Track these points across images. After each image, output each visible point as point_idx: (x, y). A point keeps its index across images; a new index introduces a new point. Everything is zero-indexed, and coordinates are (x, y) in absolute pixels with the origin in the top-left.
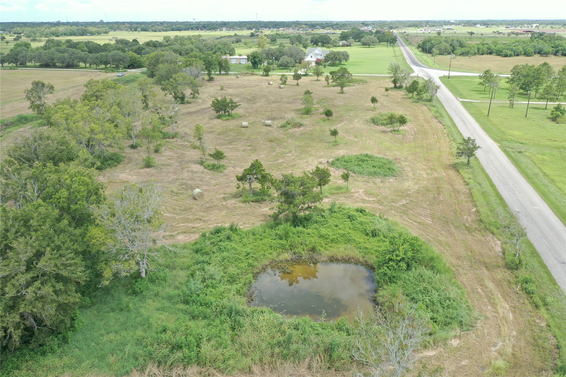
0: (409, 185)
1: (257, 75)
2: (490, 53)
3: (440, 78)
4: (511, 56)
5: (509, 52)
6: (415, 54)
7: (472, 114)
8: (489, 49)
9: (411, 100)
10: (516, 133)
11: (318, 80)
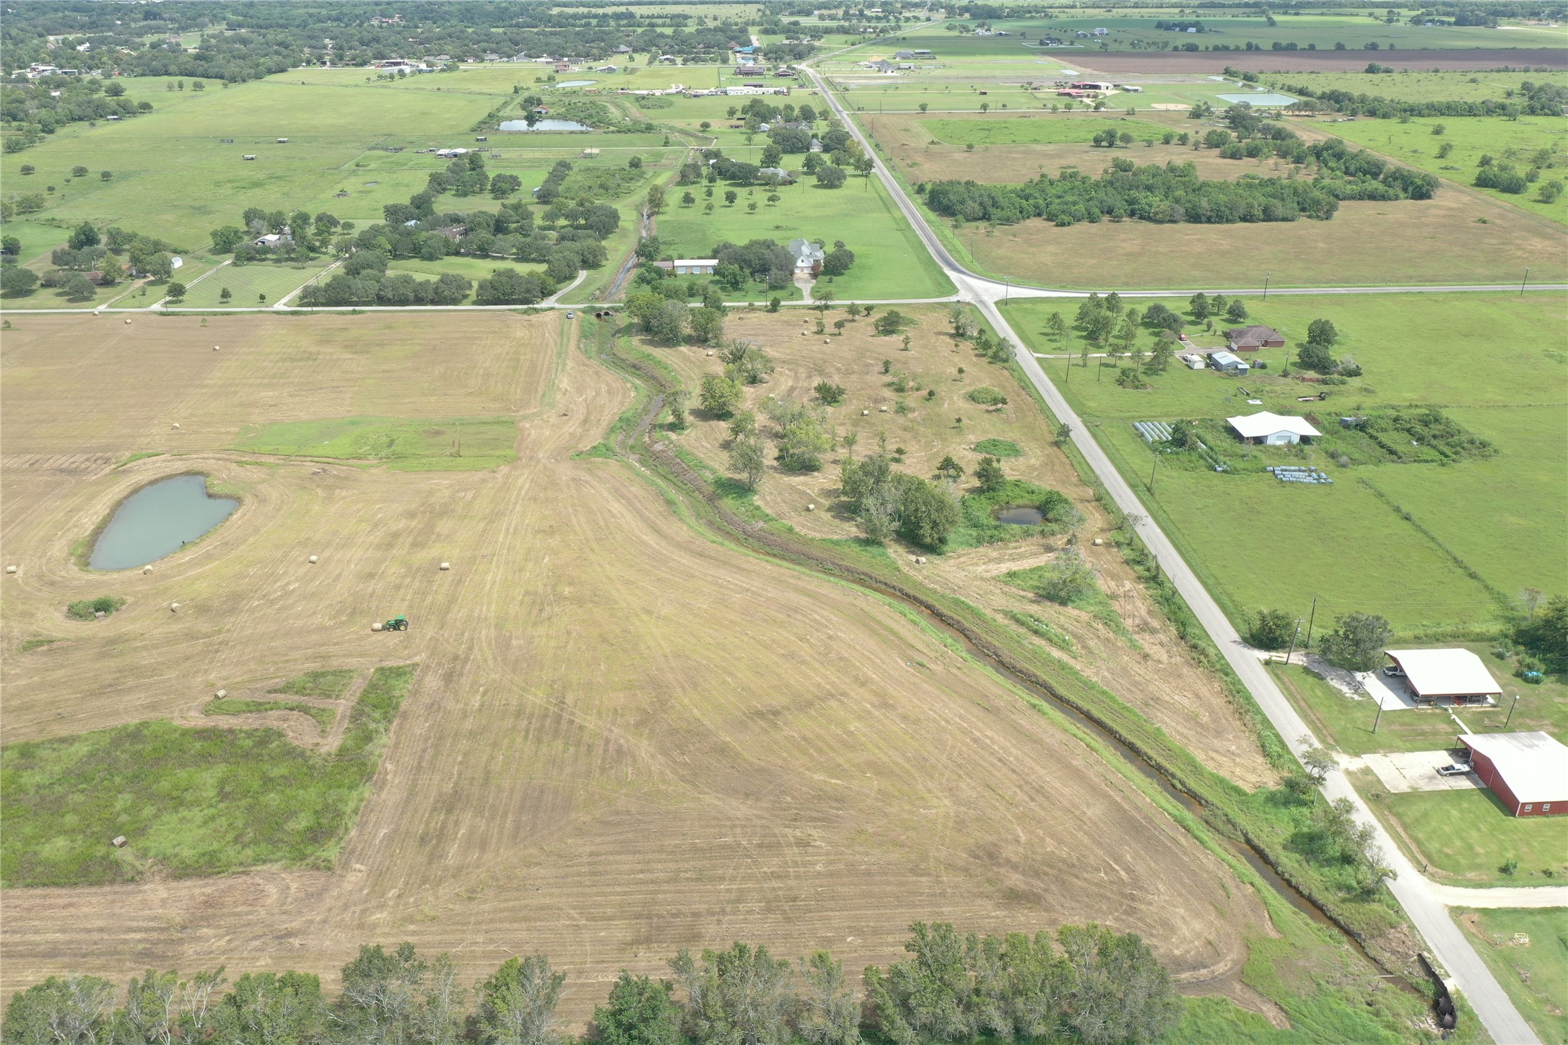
0: (1033, 461)
1: (759, 309)
2: (1039, 215)
3: (996, 303)
4: (1069, 224)
5: (1066, 218)
6: (928, 221)
7: (1052, 380)
8: (1036, 207)
9: (986, 360)
10: (1092, 404)
11: (853, 321)
